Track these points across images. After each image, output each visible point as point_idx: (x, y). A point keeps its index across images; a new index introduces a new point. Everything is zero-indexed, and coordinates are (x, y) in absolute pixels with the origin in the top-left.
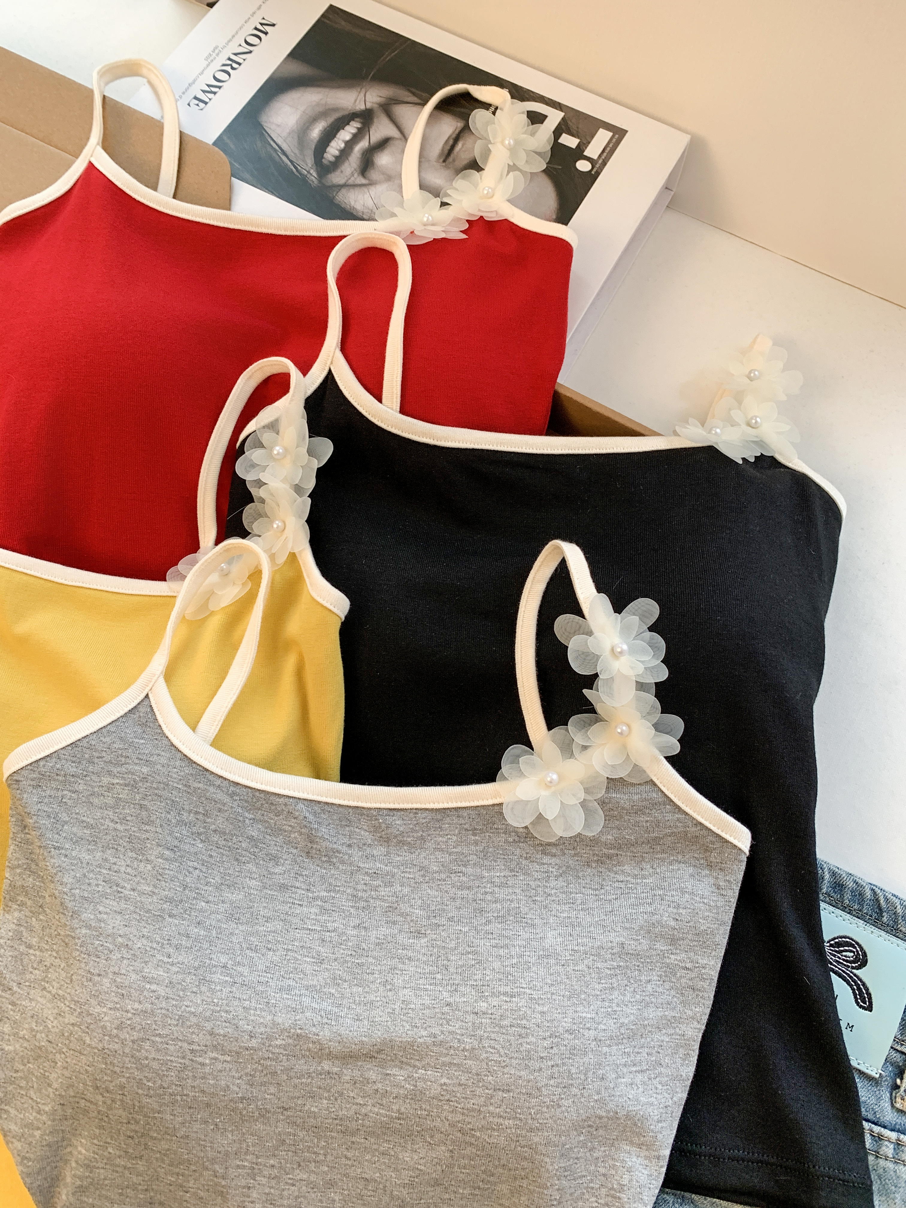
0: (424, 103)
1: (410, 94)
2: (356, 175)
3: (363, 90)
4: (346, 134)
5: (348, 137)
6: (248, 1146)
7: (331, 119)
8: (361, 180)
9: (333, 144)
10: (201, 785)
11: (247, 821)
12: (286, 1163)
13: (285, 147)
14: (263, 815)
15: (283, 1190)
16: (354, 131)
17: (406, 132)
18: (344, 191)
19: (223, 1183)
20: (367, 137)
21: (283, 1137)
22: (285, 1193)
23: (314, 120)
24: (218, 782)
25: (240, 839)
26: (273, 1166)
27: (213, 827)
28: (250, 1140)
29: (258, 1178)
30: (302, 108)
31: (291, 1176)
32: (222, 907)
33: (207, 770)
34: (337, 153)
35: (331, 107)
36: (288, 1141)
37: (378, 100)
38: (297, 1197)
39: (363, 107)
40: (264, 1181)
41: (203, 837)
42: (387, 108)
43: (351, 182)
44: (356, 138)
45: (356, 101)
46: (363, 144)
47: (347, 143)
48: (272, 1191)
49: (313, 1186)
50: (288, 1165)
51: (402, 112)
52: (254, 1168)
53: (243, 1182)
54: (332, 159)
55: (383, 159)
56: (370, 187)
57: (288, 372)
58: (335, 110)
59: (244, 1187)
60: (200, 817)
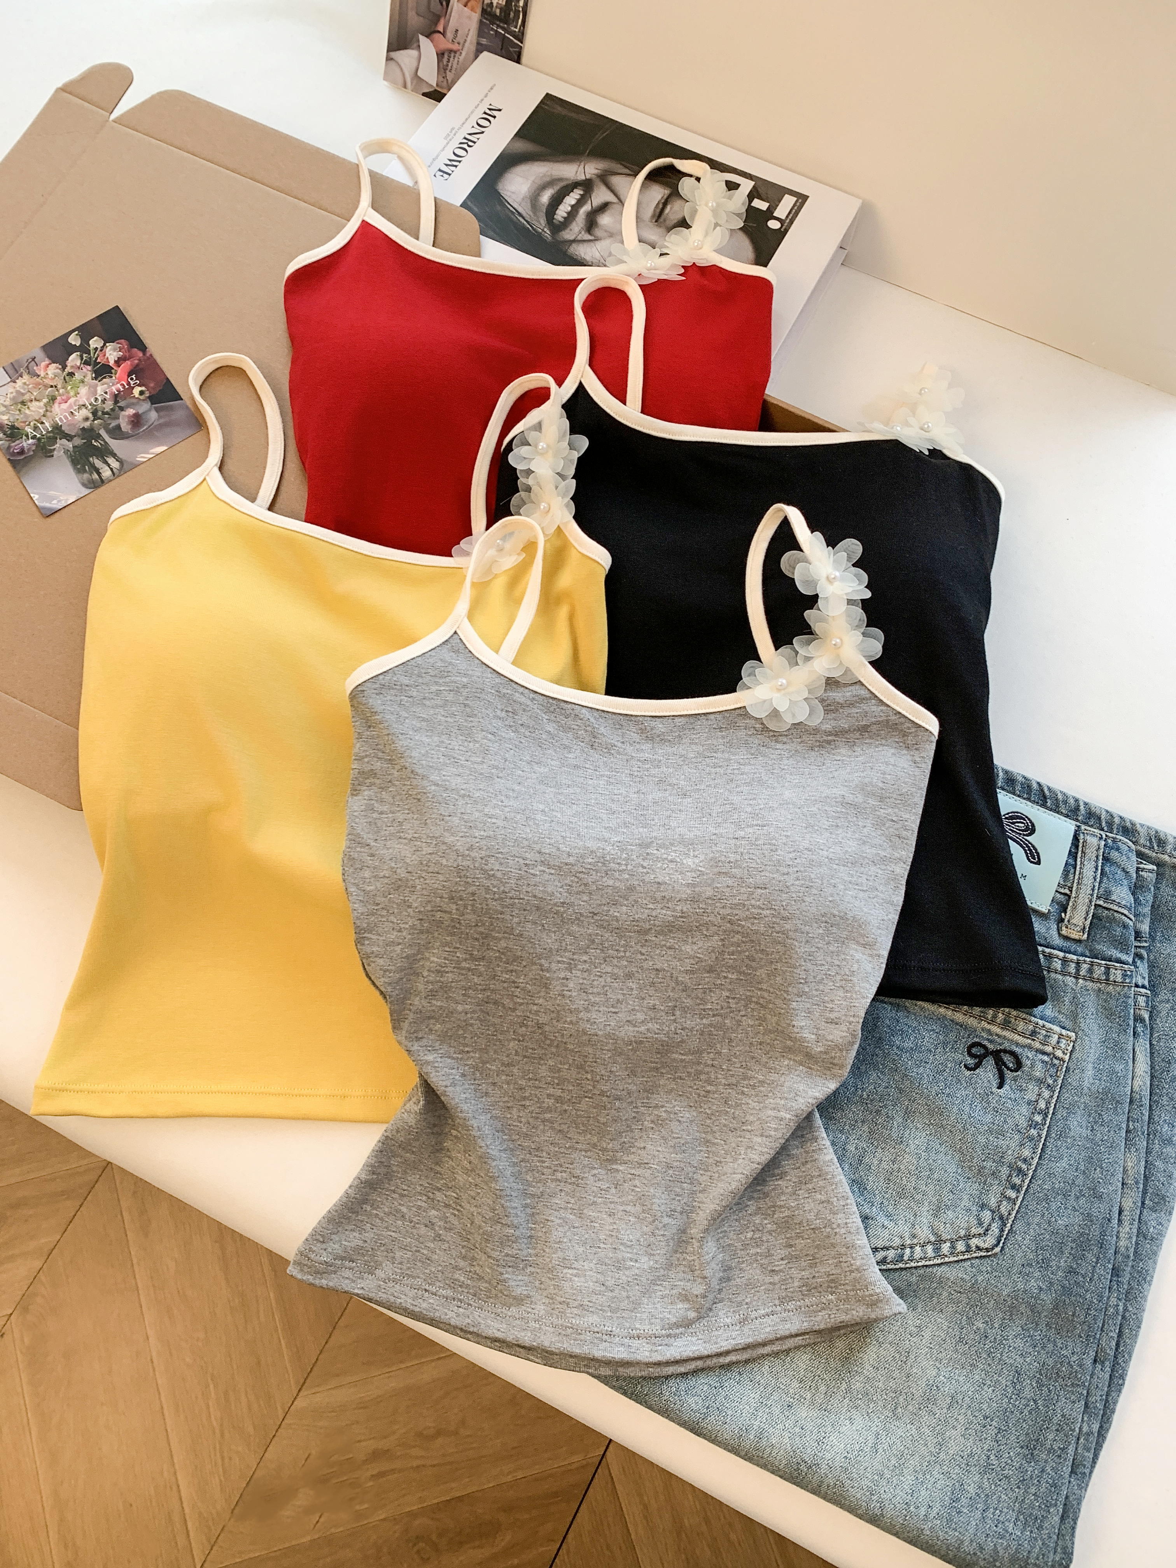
0: (635, 175)
1: (621, 167)
2: (583, 232)
3: (582, 163)
4: (571, 199)
5: (573, 202)
6: (566, 944)
7: (557, 188)
8: (587, 237)
9: (561, 207)
10: (509, 691)
11: (545, 720)
12: (595, 959)
13: (520, 210)
14: (556, 717)
15: (593, 981)
16: (578, 197)
17: (622, 198)
18: (574, 245)
19: (548, 975)
20: (590, 202)
21: (593, 937)
22: (595, 983)
23: (543, 187)
24: (522, 689)
25: (541, 732)
26: (585, 961)
27: (520, 722)
28: (569, 939)
29: (573, 972)
30: (532, 178)
31: (599, 970)
32: (534, 776)
33: (512, 681)
34: (565, 215)
35: (556, 177)
36: (596, 940)
37: (596, 171)
38: (604, 986)
39: (584, 178)
40: (579, 973)
41: (513, 728)
42: (604, 178)
43: (579, 238)
44: (580, 202)
45: (577, 172)
46: (586, 208)
47: (572, 206)
48: (585, 981)
49: (615, 977)
50: (597, 961)
51: (617, 181)
52: (571, 963)
53: (562, 975)
54: (562, 220)
55: (605, 220)
56: (596, 242)
57: (548, 386)
58: (560, 180)
59: (563, 979)
60: (510, 714)
